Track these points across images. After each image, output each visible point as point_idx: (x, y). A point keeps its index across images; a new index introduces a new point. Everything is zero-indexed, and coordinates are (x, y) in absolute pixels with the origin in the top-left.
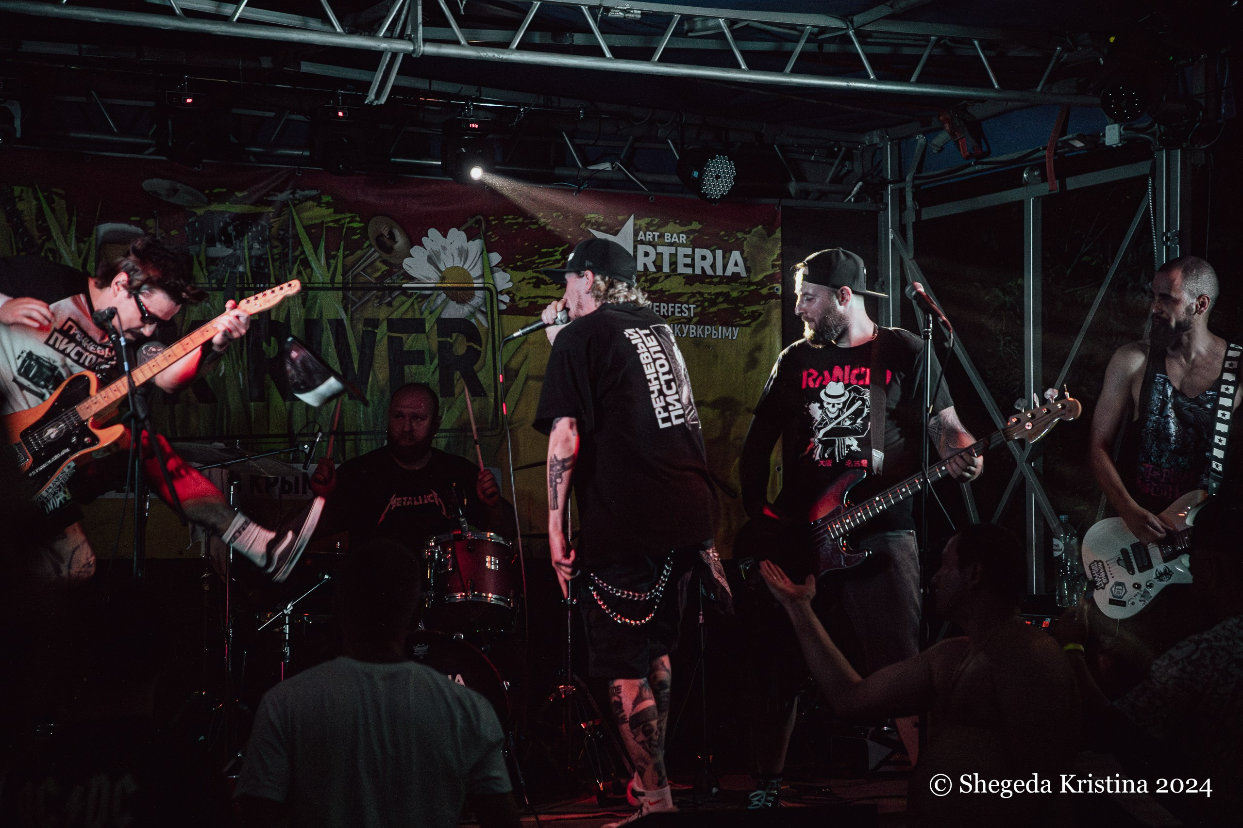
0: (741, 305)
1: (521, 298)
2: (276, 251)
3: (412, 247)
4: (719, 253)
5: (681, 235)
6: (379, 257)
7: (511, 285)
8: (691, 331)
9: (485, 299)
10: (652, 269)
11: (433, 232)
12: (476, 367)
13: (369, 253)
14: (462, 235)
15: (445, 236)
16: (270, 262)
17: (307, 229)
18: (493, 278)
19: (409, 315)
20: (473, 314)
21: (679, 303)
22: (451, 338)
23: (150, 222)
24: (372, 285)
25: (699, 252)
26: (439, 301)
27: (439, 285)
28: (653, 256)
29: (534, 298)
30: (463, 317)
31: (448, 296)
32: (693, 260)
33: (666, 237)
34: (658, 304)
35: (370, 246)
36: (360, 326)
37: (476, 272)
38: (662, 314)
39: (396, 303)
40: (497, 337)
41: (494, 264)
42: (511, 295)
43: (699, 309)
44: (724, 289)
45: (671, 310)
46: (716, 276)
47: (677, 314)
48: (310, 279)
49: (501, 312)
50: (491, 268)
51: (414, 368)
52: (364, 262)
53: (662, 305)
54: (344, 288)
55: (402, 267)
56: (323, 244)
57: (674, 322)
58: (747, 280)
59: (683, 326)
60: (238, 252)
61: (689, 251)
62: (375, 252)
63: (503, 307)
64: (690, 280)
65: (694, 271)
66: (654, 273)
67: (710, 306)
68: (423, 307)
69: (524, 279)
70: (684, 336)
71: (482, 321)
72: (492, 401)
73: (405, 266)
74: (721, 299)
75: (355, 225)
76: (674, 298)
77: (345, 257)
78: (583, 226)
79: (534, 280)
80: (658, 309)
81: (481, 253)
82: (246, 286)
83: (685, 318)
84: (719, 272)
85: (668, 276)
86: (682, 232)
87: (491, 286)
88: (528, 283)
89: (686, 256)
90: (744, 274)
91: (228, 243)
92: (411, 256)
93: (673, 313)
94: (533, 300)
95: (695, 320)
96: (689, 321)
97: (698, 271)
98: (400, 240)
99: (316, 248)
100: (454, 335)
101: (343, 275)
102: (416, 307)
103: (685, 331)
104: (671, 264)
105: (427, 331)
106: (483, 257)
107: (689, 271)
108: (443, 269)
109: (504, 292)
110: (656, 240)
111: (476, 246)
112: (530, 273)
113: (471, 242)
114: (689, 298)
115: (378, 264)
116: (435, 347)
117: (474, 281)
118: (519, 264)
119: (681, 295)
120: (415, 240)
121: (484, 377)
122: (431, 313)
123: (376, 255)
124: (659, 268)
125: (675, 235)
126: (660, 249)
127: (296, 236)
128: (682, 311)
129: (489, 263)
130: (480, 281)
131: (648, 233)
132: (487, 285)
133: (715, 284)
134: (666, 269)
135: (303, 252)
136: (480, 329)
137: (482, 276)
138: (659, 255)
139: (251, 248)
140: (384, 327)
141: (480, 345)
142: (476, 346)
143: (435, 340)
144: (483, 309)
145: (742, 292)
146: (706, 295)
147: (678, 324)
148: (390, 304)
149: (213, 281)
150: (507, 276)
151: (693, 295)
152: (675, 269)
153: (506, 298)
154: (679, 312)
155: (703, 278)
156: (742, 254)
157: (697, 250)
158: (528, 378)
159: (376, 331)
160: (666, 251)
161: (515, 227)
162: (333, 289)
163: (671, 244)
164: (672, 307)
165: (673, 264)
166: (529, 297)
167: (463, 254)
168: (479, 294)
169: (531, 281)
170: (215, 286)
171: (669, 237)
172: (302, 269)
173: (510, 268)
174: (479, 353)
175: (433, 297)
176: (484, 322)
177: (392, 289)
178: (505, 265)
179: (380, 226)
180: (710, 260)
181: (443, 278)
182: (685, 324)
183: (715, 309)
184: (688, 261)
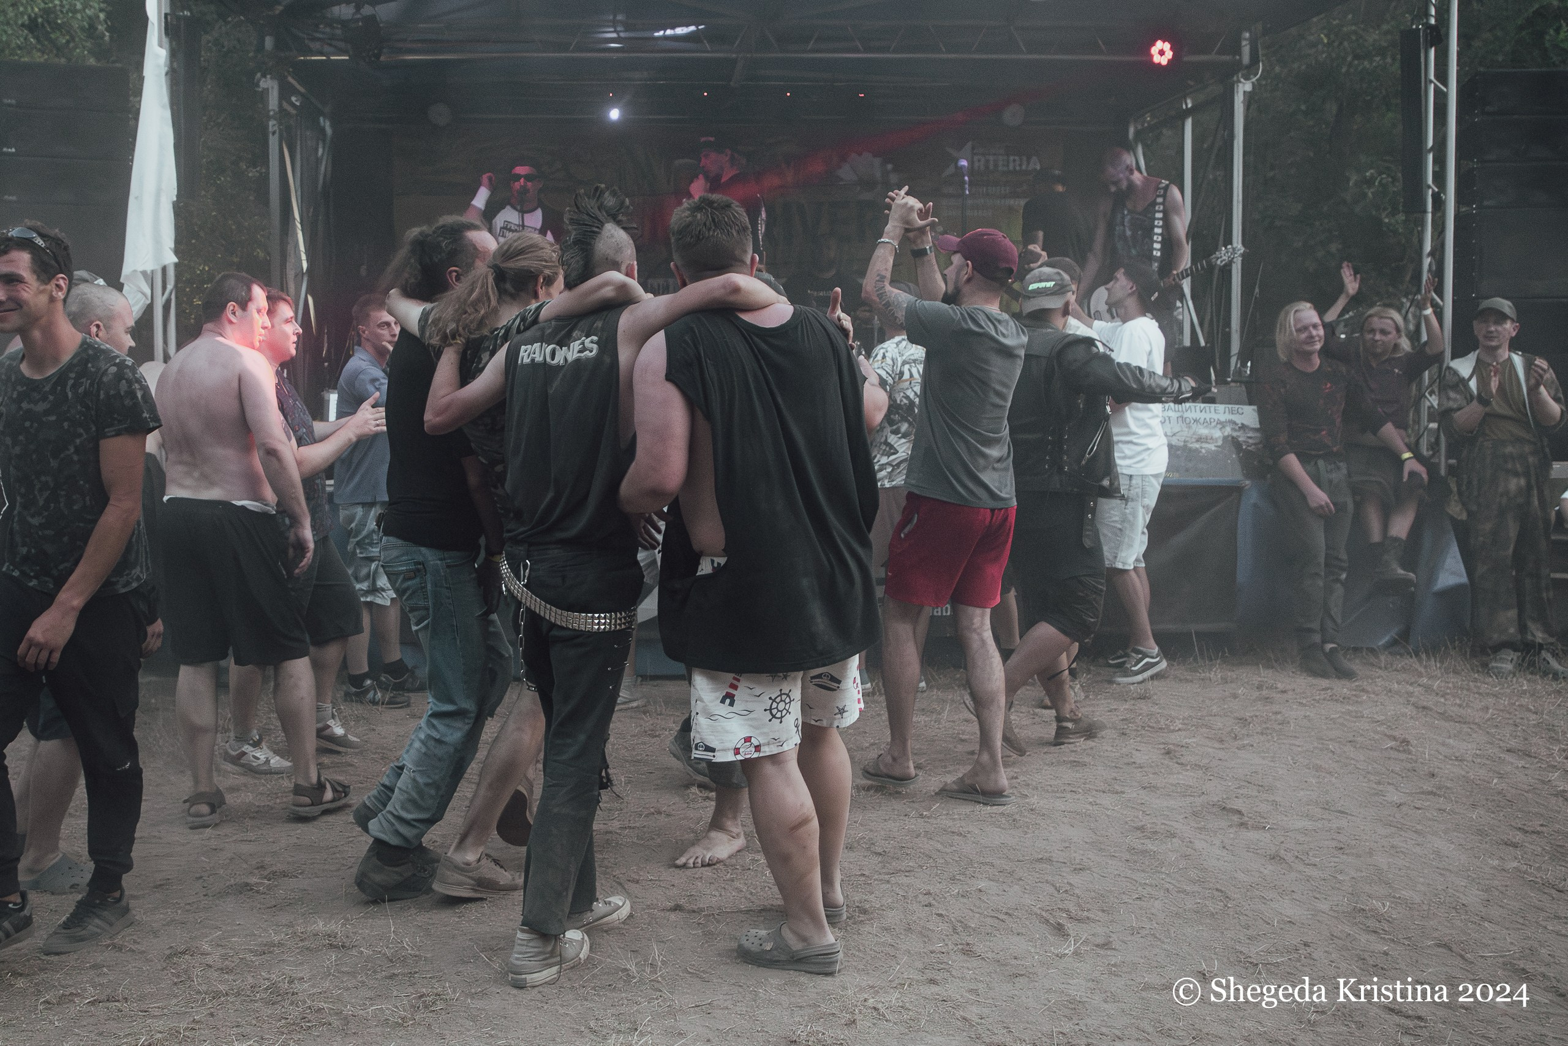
3: (842, 163)
4: (1025, 158)
5: (1000, 149)
8: (1007, 202)
10: (983, 168)
11: (854, 154)
14: (870, 155)
15: (861, 156)
18: (888, 177)
19: (840, 199)
20: (876, 197)
21: (999, 186)
25: (1012, 158)
26: (857, 191)
28: (982, 162)
30: (871, 199)
31: (862, 188)
32: (1008, 163)
33: (991, 150)
36: (813, 206)
37: (878, 174)
39: (833, 193)
41: (888, 169)
43: (1011, 190)
45: (993, 191)
50: (887, 172)
55: (837, 174)
61: (1005, 158)
62: (822, 166)
64: (1006, 174)
65: (1008, 168)
66: (983, 171)
67: (1018, 189)
68: (848, 195)
74: (1025, 184)
76: (995, 184)
81: (881, 164)
83: (1003, 195)
84: (1024, 169)
85: (992, 172)
87: (887, 182)
89: (1003, 160)
90: (1039, 168)
92: (841, 168)
95: (1009, 196)
96: (1005, 197)
97: (1011, 169)
98: (836, 159)
100: (866, 209)
102: (845, 195)
104: (994, 165)
106: (883, 167)
107: (1005, 169)
108: (859, 173)
110: (985, 152)
111: (878, 160)
113: (875, 159)
114: (1005, 184)
115: (824, 173)
117: (878, 179)
120: (844, 159)
122: (853, 197)
124: (987, 167)
125: (997, 149)
126: (987, 157)
128: (1001, 191)
129: (886, 169)
131: (980, 149)
132: (884, 181)
133: (1022, 175)
134: (991, 167)
138: (987, 161)
140: (826, 207)
146: (1015, 182)
147: (998, 198)
148: (830, 194)
151: (1007, 182)
152: (997, 168)
154: (999, 192)
155: (1014, 172)
156: (1038, 158)
157: (1010, 157)
160: (991, 158)
163: (995, 154)
165: (996, 166)
167: (871, 165)
168: (880, 186)
175: (853, 189)
177: (831, 186)
179: (824, 153)
180: (1018, 163)
181: (860, 179)
182: (1003, 198)
183: (1021, 189)
184: (1005, 163)
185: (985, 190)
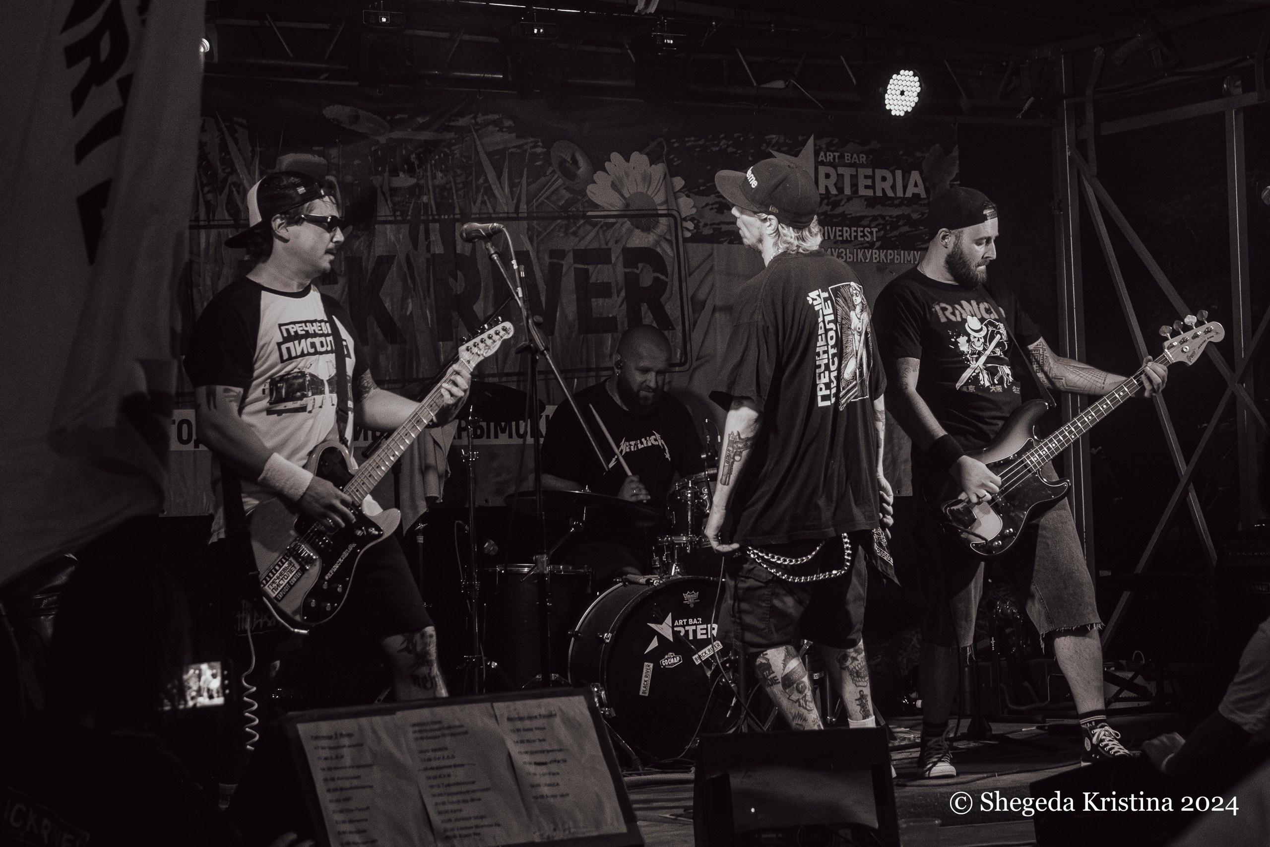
1: (705, 225)
2: (459, 180)
3: (595, 172)
4: (899, 173)
5: (861, 155)
6: (564, 184)
7: (694, 210)
8: (875, 256)
9: (669, 226)
10: (834, 191)
11: (615, 156)
12: (663, 300)
13: (553, 180)
14: (645, 158)
15: (627, 160)
16: (454, 191)
17: (490, 155)
18: (677, 204)
19: (594, 245)
20: (658, 243)
21: (861, 226)
22: (638, 269)
23: (334, 152)
24: (556, 214)
25: (879, 173)
26: (624, 229)
27: (624, 213)
28: (834, 178)
29: (719, 224)
30: (648, 246)
31: (632, 224)
32: (874, 182)
33: (846, 158)
34: (840, 228)
35: (554, 171)
36: (547, 259)
37: (659, 198)
38: (845, 239)
39: (581, 232)
40: (682, 265)
41: (678, 188)
42: (696, 222)
43: (881, 233)
44: (906, 210)
45: (853, 234)
46: (896, 197)
47: (859, 239)
48: (494, 208)
49: (685, 240)
50: (674, 193)
51: (601, 301)
52: (547, 190)
53: (845, 229)
54: (529, 218)
55: (586, 195)
56: (506, 171)
57: (858, 247)
58: (926, 202)
59: (867, 251)
60: (422, 182)
61: (869, 172)
62: (558, 177)
63: (688, 235)
64: (872, 202)
65: (875, 192)
66: (836, 195)
67: (891, 231)
68: (608, 238)
69: (707, 205)
70: (867, 261)
71: (667, 251)
72: (680, 334)
73: (588, 193)
74: (902, 222)
75: (539, 150)
76: (856, 222)
77: (528, 184)
78: (763, 148)
79: (717, 206)
80: (840, 233)
81: (665, 178)
82: (430, 218)
83: (868, 242)
84: (900, 194)
85: (849, 199)
86: (862, 153)
87: (675, 213)
88: (712, 209)
89: (866, 177)
90: (923, 195)
91: (411, 172)
92: (594, 182)
93: (856, 237)
94: (715, 226)
95: (878, 244)
96: (871, 245)
97: (879, 193)
98: (583, 165)
99: (499, 175)
100: (640, 265)
101: (528, 203)
102: (601, 236)
103: (868, 256)
104: (852, 187)
105: (613, 261)
106: (666, 183)
107: (870, 193)
108: (627, 195)
109: (688, 218)
110: (837, 161)
111: (659, 170)
112: (713, 198)
113: (653, 166)
114: (871, 221)
115: (564, 192)
116: (621, 278)
117: (659, 208)
118: (701, 188)
119: (862, 218)
120: (598, 165)
121: (672, 309)
122: (617, 242)
123: (560, 181)
124: (841, 190)
125: (855, 156)
126: (841, 170)
127: (479, 164)
128: (864, 236)
129: (673, 187)
130: (664, 207)
131: (828, 154)
132: (671, 212)
133: (897, 206)
134: (847, 191)
135: (486, 180)
136: (665, 258)
137: (666, 202)
138: (840, 177)
139: (434, 177)
140: (570, 258)
141: (667, 277)
142: (663, 277)
143: (620, 270)
144: (668, 237)
145: (922, 214)
146: (887, 218)
147: (861, 249)
148: (575, 234)
149: (398, 213)
150: (690, 201)
151: (875, 218)
152: (857, 191)
153: (690, 225)
154: (861, 237)
155: (884, 200)
156: (921, 174)
157: (877, 171)
158: (714, 310)
159: (563, 262)
160: (847, 172)
161: (697, 149)
162: (517, 219)
163: (851, 165)
164: (855, 231)
165: (854, 186)
166: (714, 224)
167: (647, 179)
168: (663, 221)
169: (714, 206)
170: (399, 218)
171: (849, 158)
172: (486, 198)
173: (693, 193)
174: (666, 283)
175: (619, 225)
176: (669, 251)
177: (576, 218)
178: (687, 190)
179: (562, 151)
180: (890, 181)
181: (627, 205)
182: (868, 248)
183: (896, 233)
184: (869, 182)
185: (838, 233)
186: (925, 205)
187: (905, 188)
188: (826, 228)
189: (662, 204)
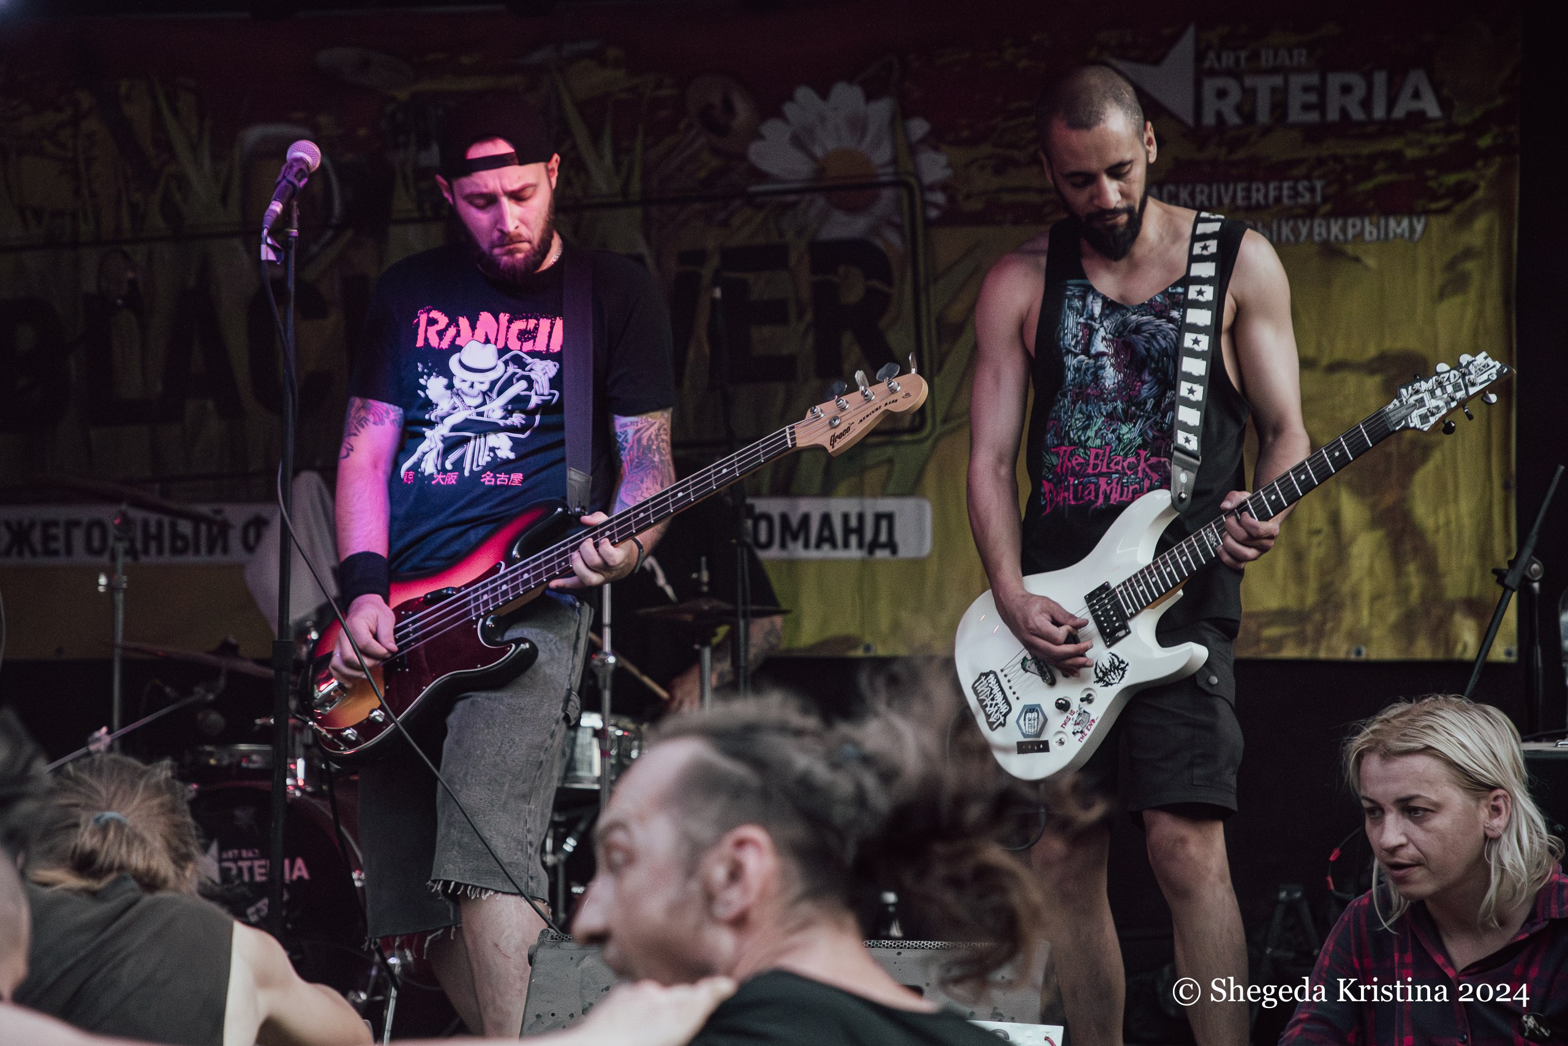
0: (1431, 173)
1: (968, 197)
3: (764, 122)
6: (708, 143)
7: (948, 172)
8: (1316, 230)
9: (899, 201)
10: (1233, 119)
11: (804, 93)
12: (882, 324)
13: (689, 138)
14: (857, 93)
15: (825, 97)
17: (582, 107)
18: (915, 164)
19: (759, 240)
20: (876, 230)
21: (1288, 179)
22: (836, 275)
23: (324, 119)
24: (694, 193)
26: (813, 213)
27: (814, 183)
28: (1235, 95)
29: (994, 192)
30: (857, 236)
31: (828, 203)
34: (1246, 185)
35: (691, 125)
36: (674, 266)
37: (882, 155)
38: (1254, 203)
39: (735, 221)
40: (921, 265)
41: (915, 138)
42: (950, 191)
43: (1333, 189)
44: (1391, 143)
45: (1272, 194)
46: (1371, 121)
47: (1286, 201)
48: (588, 192)
49: (929, 223)
50: (910, 146)
51: (767, 330)
52: (678, 154)
53: (1254, 186)
54: (646, 202)
55: (748, 158)
56: (608, 131)
57: (1282, 215)
58: (1441, 124)
59: (1300, 224)
62: (699, 135)
63: (933, 213)
64: (1313, 134)
67: (1357, 182)
68: (788, 228)
69: (972, 161)
70: (1301, 240)
71: (894, 241)
73: (751, 156)
74: (1381, 165)
75: (664, 92)
76: (1279, 171)
77: (646, 148)
78: (1092, 53)
79: (995, 161)
80: (1245, 194)
81: (892, 122)
83: (1304, 207)
85: (1267, 131)
86: (1299, 46)
87: (912, 180)
88: (983, 167)
90: (1433, 110)
92: (761, 137)
93: (1278, 199)
94: (989, 196)
95: (1327, 207)
96: (1311, 212)
98: (743, 110)
99: (596, 138)
100: (843, 269)
101: (644, 178)
102: (772, 225)
103: (1304, 231)
105: (792, 265)
106: (894, 128)
107: (1313, 117)
108: (819, 152)
109: (935, 187)
111: (882, 108)
112: (986, 149)
113: (872, 103)
114: (1312, 168)
115: (705, 156)
116: (805, 292)
117: (880, 171)
118: (963, 133)
119: (1291, 164)
120: (771, 109)
121: (898, 339)
122: (799, 233)
123: (702, 140)
124: (1248, 115)
128: (1298, 195)
129: (907, 137)
130: (890, 169)
132: (903, 178)
133: (1372, 137)
134: (1263, 116)
135: (574, 147)
136: (890, 256)
137: (894, 161)
140: (714, 261)
141: (890, 286)
142: (881, 286)
143: (805, 280)
144: (897, 219)
145: (1433, 147)
146: (1348, 161)
147: (1288, 219)
148: (725, 223)
150: (942, 159)
151: (1320, 162)
152: (1285, 115)
153: (939, 198)
154: (1290, 197)
155: (1342, 128)
156: (1429, 74)
159: (701, 271)
162: (627, 204)
164: (1274, 189)
165: (1279, 108)
166: (984, 193)
167: (858, 126)
168: (887, 194)
169: (988, 163)
173: (946, 143)
174: (889, 297)
175: (804, 205)
176: (897, 243)
177: (729, 197)
178: (935, 140)
179: (708, 90)
181: (820, 171)
182: (1303, 217)
183: (1369, 185)
184: (1312, 98)
185: (1240, 194)
186: (1438, 131)
187: (1391, 104)
188: (1215, 188)
189: (886, 165)
